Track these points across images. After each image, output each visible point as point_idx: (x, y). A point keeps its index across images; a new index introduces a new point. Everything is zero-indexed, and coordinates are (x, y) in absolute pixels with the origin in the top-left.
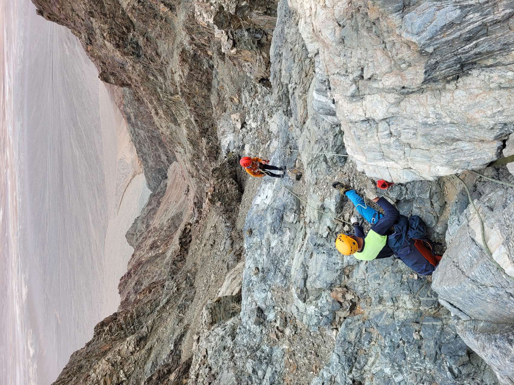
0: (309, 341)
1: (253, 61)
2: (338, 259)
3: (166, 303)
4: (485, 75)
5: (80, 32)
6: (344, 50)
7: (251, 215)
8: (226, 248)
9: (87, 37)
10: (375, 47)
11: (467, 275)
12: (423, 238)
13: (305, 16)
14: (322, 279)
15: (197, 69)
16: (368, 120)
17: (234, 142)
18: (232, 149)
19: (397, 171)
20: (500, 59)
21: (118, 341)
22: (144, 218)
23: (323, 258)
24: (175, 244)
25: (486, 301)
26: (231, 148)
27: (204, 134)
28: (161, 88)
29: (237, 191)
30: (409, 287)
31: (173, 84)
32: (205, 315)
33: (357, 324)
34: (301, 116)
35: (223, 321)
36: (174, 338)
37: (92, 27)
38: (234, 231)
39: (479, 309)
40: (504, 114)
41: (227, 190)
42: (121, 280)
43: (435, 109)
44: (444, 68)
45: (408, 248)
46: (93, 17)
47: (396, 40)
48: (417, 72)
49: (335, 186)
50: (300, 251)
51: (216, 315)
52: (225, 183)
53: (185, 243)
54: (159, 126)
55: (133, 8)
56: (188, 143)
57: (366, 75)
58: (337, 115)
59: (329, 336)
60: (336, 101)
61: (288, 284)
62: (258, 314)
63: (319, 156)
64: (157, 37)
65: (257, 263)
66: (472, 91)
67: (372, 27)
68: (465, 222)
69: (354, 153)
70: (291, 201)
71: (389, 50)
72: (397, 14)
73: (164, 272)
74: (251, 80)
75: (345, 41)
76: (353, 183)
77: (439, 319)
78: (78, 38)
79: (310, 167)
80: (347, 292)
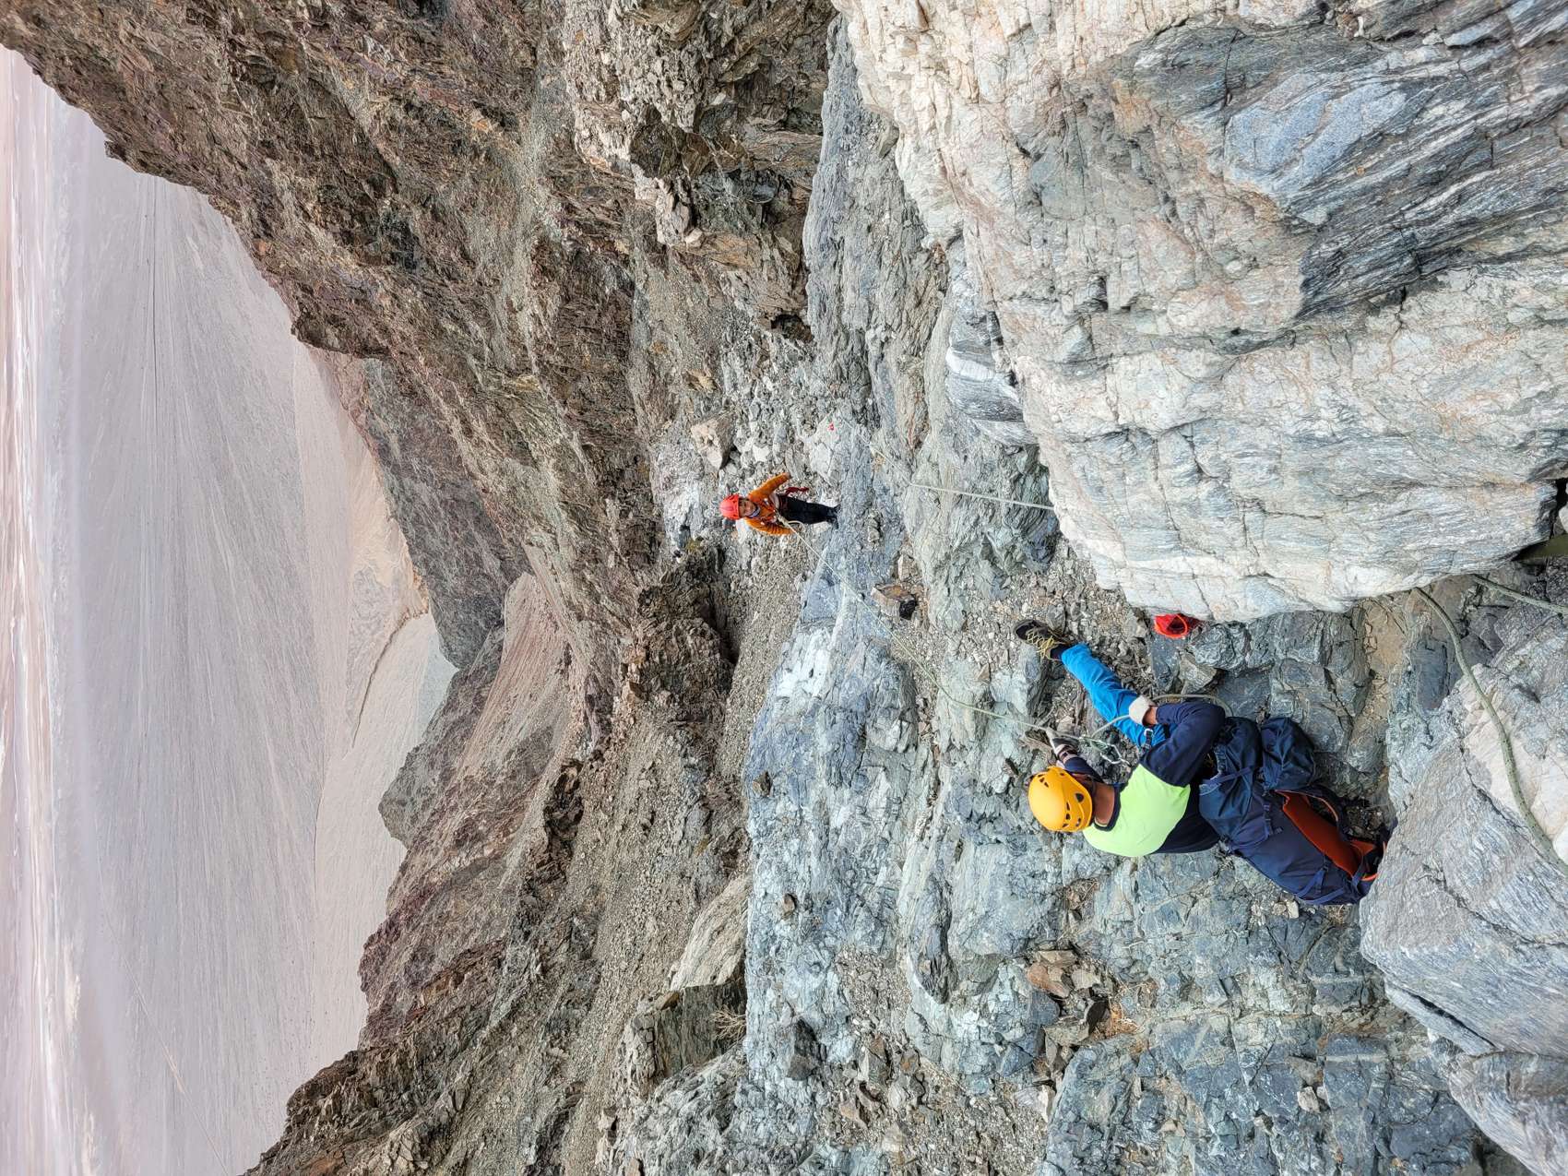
0: (963, 1124)
1: (752, 264)
2: (1042, 860)
3: (509, 1016)
4: (1489, 285)
5: (234, 203)
6: (1040, 225)
7: (765, 732)
8: (690, 834)
9: (255, 215)
10: (1139, 214)
11: (1473, 909)
12: (1310, 787)
13: (916, 131)
14: (998, 925)
15: (586, 294)
16: (1124, 432)
17: (704, 508)
18: (697, 529)
19: (1226, 585)
20: (1535, 235)
21: (361, 1143)
22: (434, 751)
23: (995, 856)
24: (532, 829)
25: (1541, 992)
26: (695, 526)
27: (612, 488)
28: (479, 357)
29: (718, 656)
30: (1275, 944)
31: (513, 342)
32: (631, 1049)
33: (1115, 1066)
34: (909, 424)
35: (688, 1068)
36: (538, 1125)
37: (272, 187)
38: (714, 780)
39: (1521, 1016)
40: (1556, 400)
41: (688, 655)
42: (367, 946)
43: (1335, 392)
44: (1363, 269)
45: (1263, 819)
46: (273, 156)
47: (1207, 191)
48: (1279, 285)
49: (1021, 632)
50: (922, 839)
51: (667, 1049)
52: (678, 633)
53: (562, 824)
54: (474, 468)
55: (392, 125)
56: (564, 515)
57: (1116, 299)
58: (1025, 418)
59: (1026, 1108)
60: (1019, 377)
61: (891, 943)
62: (801, 1044)
63: (969, 544)
64: (463, 208)
65: (789, 880)
66: (1450, 333)
67: (1128, 155)
68: (1450, 737)
69: (1085, 534)
70: (887, 682)
71: (1185, 220)
72: (1206, 112)
73: (500, 915)
74: (747, 320)
75: (1045, 199)
76: (1079, 621)
77: (1378, 1044)
78: (229, 220)
79: (944, 578)
80: (1077, 963)
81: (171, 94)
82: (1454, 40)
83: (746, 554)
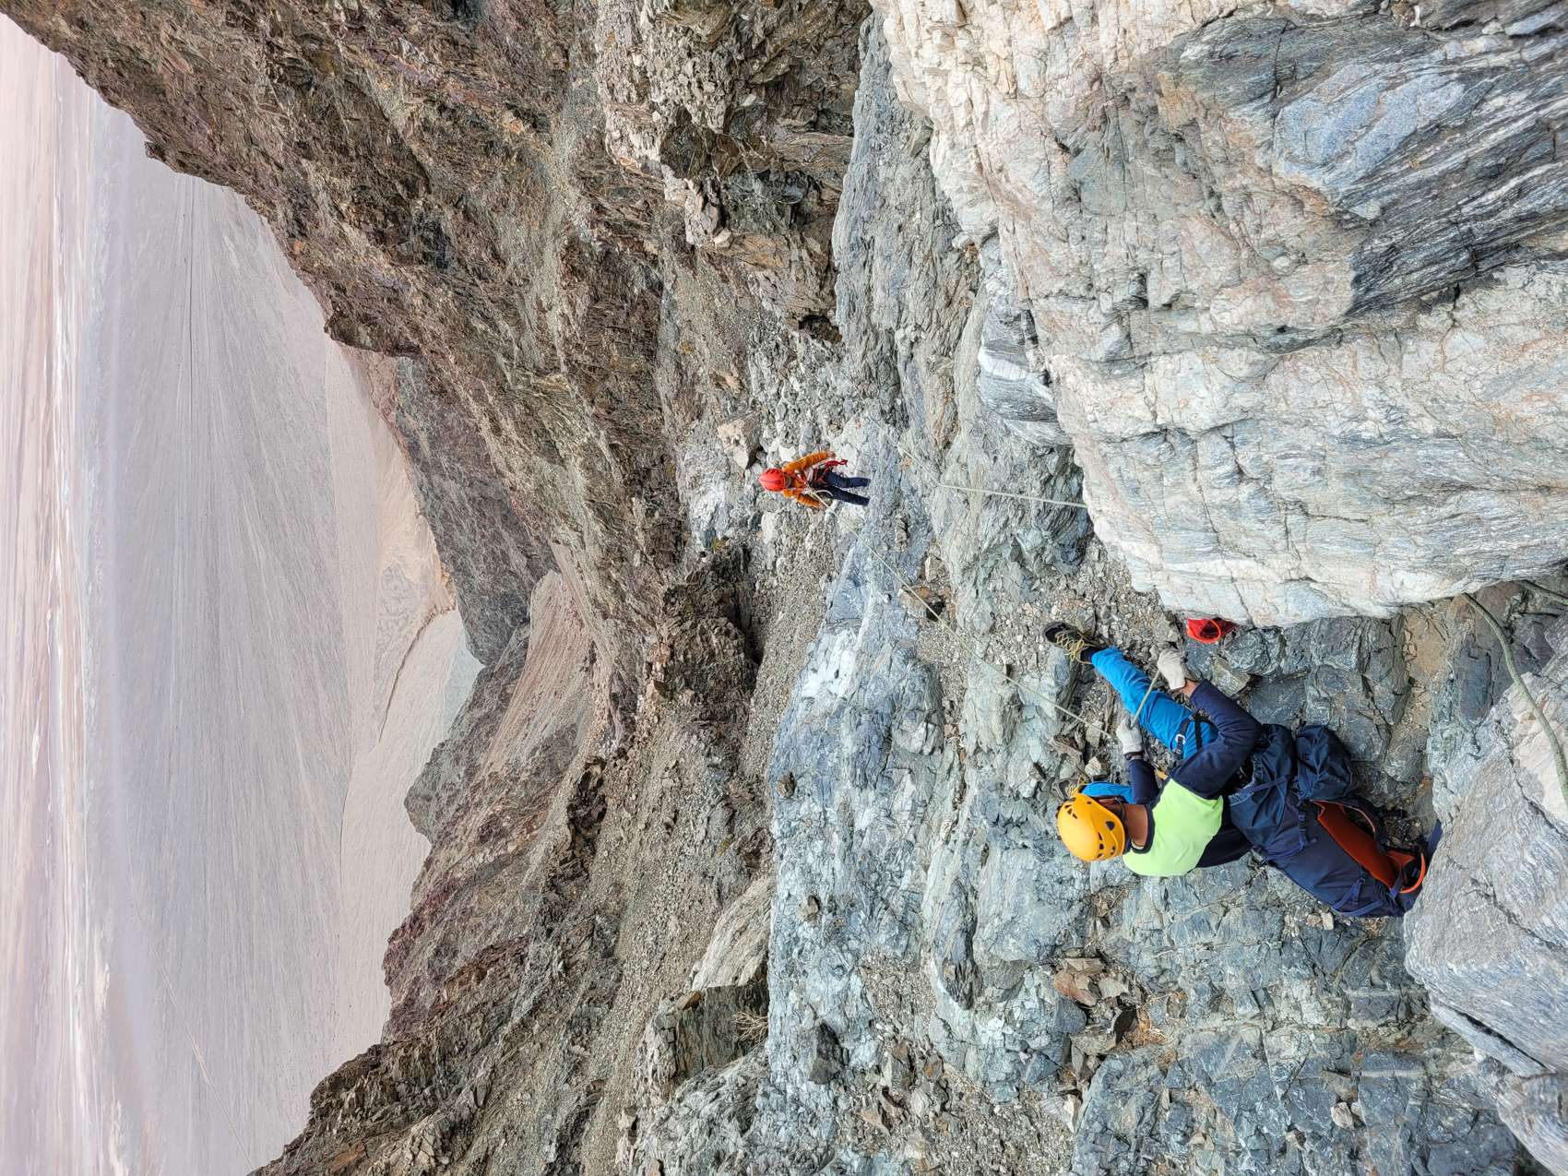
0: (987, 1132)
1: (781, 265)
2: (1070, 867)
3: (531, 1013)
4: (1548, 282)
5: (270, 203)
6: (1079, 221)
7: (790, 733)
8: (713, 833)
9: (290, 215)
10: (1182, 210)
11: (1525, 925)
12: (1346, 798)
13: (952, 127)
14: (1024, 931)
15: (614, 294)
16: (1162, 432)
17: (730, 507)
18: (722, 529)
19: (1266, 589)
21: (383, 1137)
22: (460, 747)
23: (1022, 861)
24: (556, 826)
26: (720, 526)
27: (639, 487)
28: (508, 356)
29: (742, 655)
30: (1309, 956)
31: (542, 341)
32: (652, 1049)
33: (1142, 1076)
34: (938, 425)
35: (709, 1069)
36: (558, 1124)
37: (307, 187)
38: (737, 780)
41: (712, 655)
42: (391, 940)
43: (1384, 392)
44: (1417, 265)
45: (1297, 829)
46: (309, 157)
47: (1254, 185)
48: (1328, 282)
49: (1051, 634)
50: (947, 842)
51: (688, 1049)
52: (703, 632)
53: (585, 823)
54: (502, 467)
55: (426, 127)
56: (590, 514)
57: (1157, 296)
58: (1060, 418)
59: (1051, 1117)
60: (1054, 376)
61: (915, 948)
62: (823, 1047)
63: (998, 546)
64: (495, 209)
65: (812, 882)
66: (1506, 332)
67: (1171, 149)
68: (1499, 748)
69: (1120, 536)
70: (913, 684)
71: (1230, 215)
72: (1254, 105)
73: (522, 912)
74: (775, 320)
75: (1084, 195)
76: (1109, 624)
77: (1415, 1060)
78: (265, 219)
79: (972, 580)
80: (1104, 971)
81: (210, 96)
82: (1515, 29)
83: (771, 554)
